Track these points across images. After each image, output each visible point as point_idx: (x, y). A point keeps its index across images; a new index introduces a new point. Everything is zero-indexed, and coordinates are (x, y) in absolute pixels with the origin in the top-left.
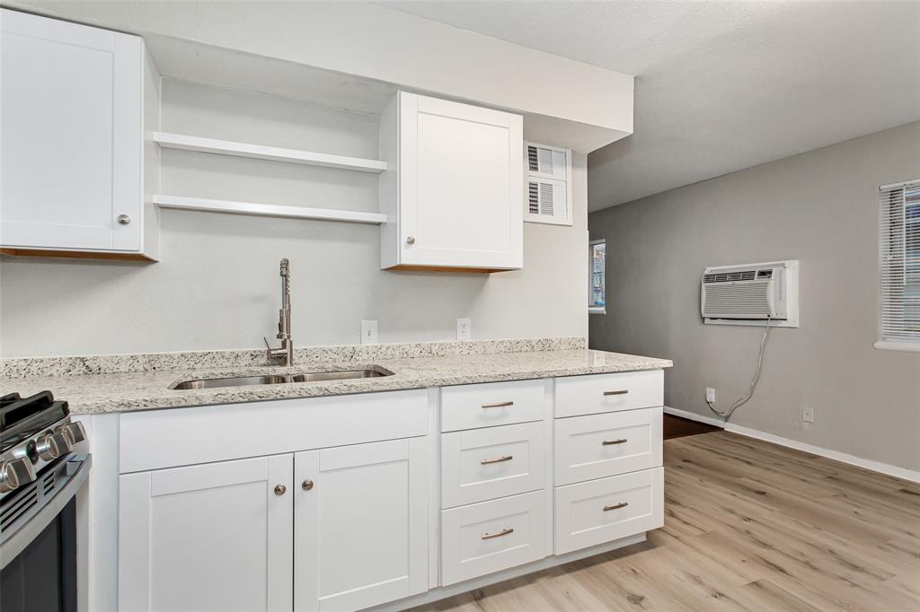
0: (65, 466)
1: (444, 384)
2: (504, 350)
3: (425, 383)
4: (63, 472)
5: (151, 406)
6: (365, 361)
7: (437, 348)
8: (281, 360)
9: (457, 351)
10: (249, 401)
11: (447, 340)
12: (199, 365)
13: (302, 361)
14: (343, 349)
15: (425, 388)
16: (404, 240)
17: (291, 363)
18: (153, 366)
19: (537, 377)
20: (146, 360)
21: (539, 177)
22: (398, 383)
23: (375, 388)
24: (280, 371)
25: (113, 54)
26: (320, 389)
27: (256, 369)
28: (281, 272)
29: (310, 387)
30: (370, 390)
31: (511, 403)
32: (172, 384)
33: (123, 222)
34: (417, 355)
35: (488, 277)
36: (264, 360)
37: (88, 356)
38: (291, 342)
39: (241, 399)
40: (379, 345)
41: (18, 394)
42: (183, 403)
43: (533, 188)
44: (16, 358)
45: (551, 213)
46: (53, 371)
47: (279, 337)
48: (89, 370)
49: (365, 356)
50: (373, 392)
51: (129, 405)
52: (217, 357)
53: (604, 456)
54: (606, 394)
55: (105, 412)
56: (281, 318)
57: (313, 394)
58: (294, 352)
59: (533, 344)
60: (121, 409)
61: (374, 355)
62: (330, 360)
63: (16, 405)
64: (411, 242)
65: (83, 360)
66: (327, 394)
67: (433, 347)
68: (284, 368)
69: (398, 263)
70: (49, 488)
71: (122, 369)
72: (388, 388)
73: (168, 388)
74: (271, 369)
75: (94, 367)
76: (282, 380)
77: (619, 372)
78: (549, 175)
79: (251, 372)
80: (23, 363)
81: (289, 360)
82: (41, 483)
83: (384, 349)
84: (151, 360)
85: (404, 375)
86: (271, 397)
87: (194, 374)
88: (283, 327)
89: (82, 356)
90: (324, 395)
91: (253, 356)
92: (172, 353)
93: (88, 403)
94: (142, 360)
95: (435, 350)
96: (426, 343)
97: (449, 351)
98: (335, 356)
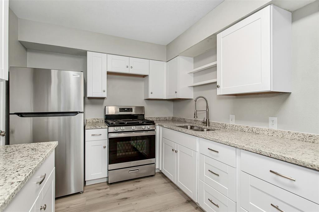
2: (298, 138)
7: (255, 129)
9: (266, 133)
11: (262, 127)
33: (176, 93)
34: (247, 131)
67: (253, 128)
95: (254, 130)
96: (250, 126)
97: (261, 132)
98: (221, 126)
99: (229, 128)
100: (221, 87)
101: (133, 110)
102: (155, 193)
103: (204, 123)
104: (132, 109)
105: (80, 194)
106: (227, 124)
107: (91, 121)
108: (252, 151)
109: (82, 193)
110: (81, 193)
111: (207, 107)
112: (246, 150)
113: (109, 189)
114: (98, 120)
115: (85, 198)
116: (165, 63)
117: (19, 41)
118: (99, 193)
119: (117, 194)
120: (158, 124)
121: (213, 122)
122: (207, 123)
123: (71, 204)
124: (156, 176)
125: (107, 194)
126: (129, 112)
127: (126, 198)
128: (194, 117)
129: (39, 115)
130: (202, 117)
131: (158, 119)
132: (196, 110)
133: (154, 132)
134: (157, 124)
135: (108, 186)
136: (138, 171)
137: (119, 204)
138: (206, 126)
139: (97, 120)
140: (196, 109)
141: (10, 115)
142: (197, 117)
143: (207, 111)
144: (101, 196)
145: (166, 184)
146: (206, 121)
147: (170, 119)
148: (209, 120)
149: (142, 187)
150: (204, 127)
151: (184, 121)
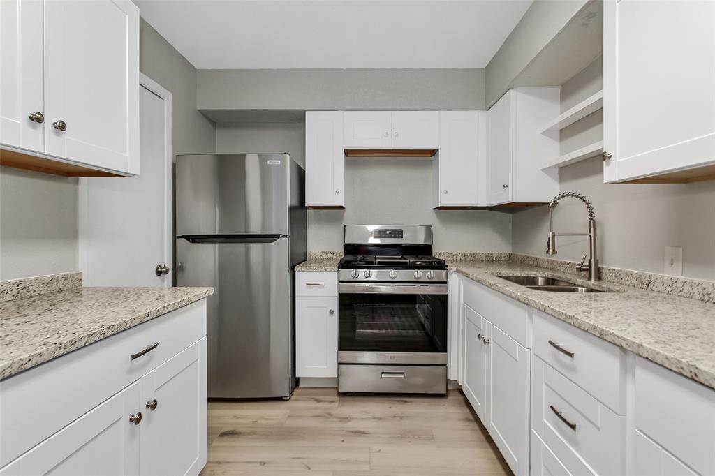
13: (612, 279)
14: (641, 276)
81: (593, 275)
98: (635, 281)
99: (660, 288)
100: (617, 159)
101: (405, 234)
102: (431, 438)
103: (580, 270)
104: (402, 231)
105: (283, 402)
106: (656, 275)
107: (318, 257)
108: (667, 365)
109: (287, 400)
110: (284, 400)
111: (593, 224)
112: (647, 358)
113: (336, 405)
114: (332, 256)
115: (288, 411)
116: (482, 115)
117: (199, 111)
118: (316, 409)
119: (347, 419)
120: (454, 269)
121: (612, 268)
122: (590, 270)
123: (262, 418)
124: (450, 398)
125: (330, 414)
126: (396, 237)
127: (363, 433)
128: (547, 252)
129: (236, 240)
130: (573, 253)
131: (468, 259)
132: (554, 234)
133: (444, 289)
134: (452, 268)
135: (337, 398)
136: (402, 376)
137: (343, 441)
138: (590, 279)
139: (329, 256)
140: (551, 229)
141: (177, 239)
142: (555, 252)
143: (592, 234)
144: (318, 414)
145: (467, 424)
146: (588, 264)
147: (503, 258)
148: (597, 262)
149: (407, 417)
150: (580, 281)
151: (535, 264)
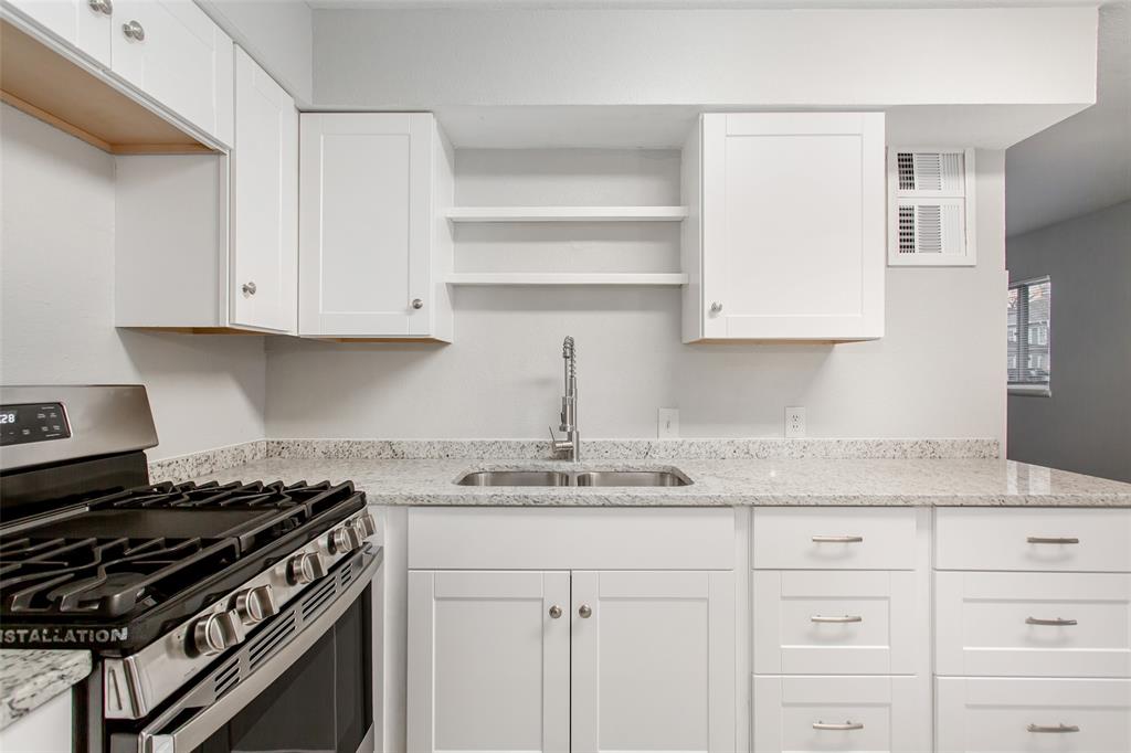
0: (361, 557)
1: (757, 503)
2: (856, 454)
3: (731, 502)
4: (360, 563)
5: (434, 502)
6: (661, 461)
7: (756, 446)
8: (566, 454)
9: (786, 452)
10: (524, 506)
11: (773, 437)
12: (487, 455)
13: (590, 455)
14: (636, 443)
15: (730, 506)
16: (708, 307)
17: (578, 458)
18: (447, 453)
19: (903, 504)
20: (440, 446)
21: (915, 198)
22: (694, 497)
23: (666, 502)
24: (565, 466)
25: (409, 136)
26: (599, 498)
27: (540, 463)
28: (565, 353)
29: (587, 494)
30: (658, 504)
31: (860, 540)
32: (458, 478)
33: (417, 307)
34: (729, 455)
35: (830, 351)
36: (549, 453)
37: (395, 440)
38: (578, 434)
39: (515, 503)
40: (680, 440)
41: (329, 482)
42: (462, 502)
43: (906, 216)
44: (343, 439)
45: (938, 249)
46: (368, 454)
47: (563, 429)
48: (393, 454)
49: (663, 454)
50: (661, 506)
51: (415, 498)
52: (504, 446)
53: (1030, 641)
54: (1033, 541)
55: (396, 505)
56: (565, 407)
57: (591, 504)
58: (581, 445)
59: (905, 447)
60: (409, 502)
61: (674, 453)
62: (621, 457)
63: (324, 495)
64: (716, 309)
65: (390, 444)
66: (606, 505)
67: (751, 445)
68: (570, 464)
69: (701, 337)
70: (346, 578)
71: (421, 455)
72: (681, 503)
73: (453, 483)
74: (555, 463)
75: (399, 451)
76: (566, 480)
77: (1058, 506)
78: (935, 193)
79: (535, 466)
80: (346, 444)
81: (575, 455)
82: (338, 573)
83: (686, 446)
84: (445, 446)
85: (707, 485)
86: (546, 503)
87: (481, 465)
88: (566, 416)
89: (389, 439)
90: (604, 506)
91: (539, 447)
92: (462, 440)
93: (383, 494)
94: (438, 447)
95: (753, 449)
96: (741, 440)
97: (773, 451)
98: (628, 452)
101: (74, 419)
104: (59, 407)
126: (41, 438)
143: (574, 399)
